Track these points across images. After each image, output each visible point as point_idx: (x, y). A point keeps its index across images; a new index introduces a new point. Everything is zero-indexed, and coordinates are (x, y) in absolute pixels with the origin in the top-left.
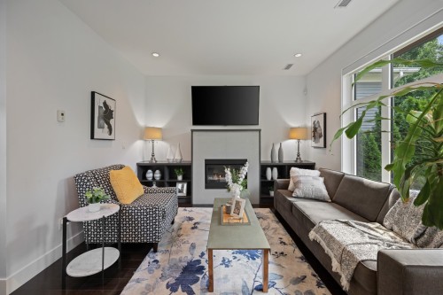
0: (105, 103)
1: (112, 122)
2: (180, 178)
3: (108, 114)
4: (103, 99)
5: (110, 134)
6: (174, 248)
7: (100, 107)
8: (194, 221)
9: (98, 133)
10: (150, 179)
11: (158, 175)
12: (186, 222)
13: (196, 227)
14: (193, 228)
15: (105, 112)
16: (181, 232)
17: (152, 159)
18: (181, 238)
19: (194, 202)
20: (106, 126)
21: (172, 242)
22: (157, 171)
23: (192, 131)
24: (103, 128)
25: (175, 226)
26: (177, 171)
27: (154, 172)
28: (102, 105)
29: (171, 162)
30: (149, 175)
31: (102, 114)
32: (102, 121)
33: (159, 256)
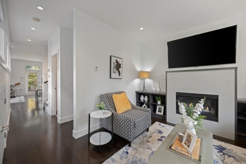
0: (117, 61)
1: (120, 70)
2: (159, 102)
3: (118, 66)
4: (116, 59)
5: (120, 75)
6: (141, 149)
7: (114, 63)
8: (162, 135)
9: (113, 75)
10: (142, 101)
11: (146, 99)
12: (156, 133)
13: (161, 140)
14: (159, 140)
15: (117, 65)
16: (150, 140)
17: (143, 89)
18: (149, 144)
19: (168, 121)
20: (117, 72)
21: (142, 143)
22: (146, 97)
23: (166, 72)
24: (116, 73)
25: (148, 134)
26: (157, 98)
27: (144, 97)
28: (115, 62)
29: (154, 92)
30: (142, 98)
31: (115, 66)
32: (115, 70)
33: (130, 150)
